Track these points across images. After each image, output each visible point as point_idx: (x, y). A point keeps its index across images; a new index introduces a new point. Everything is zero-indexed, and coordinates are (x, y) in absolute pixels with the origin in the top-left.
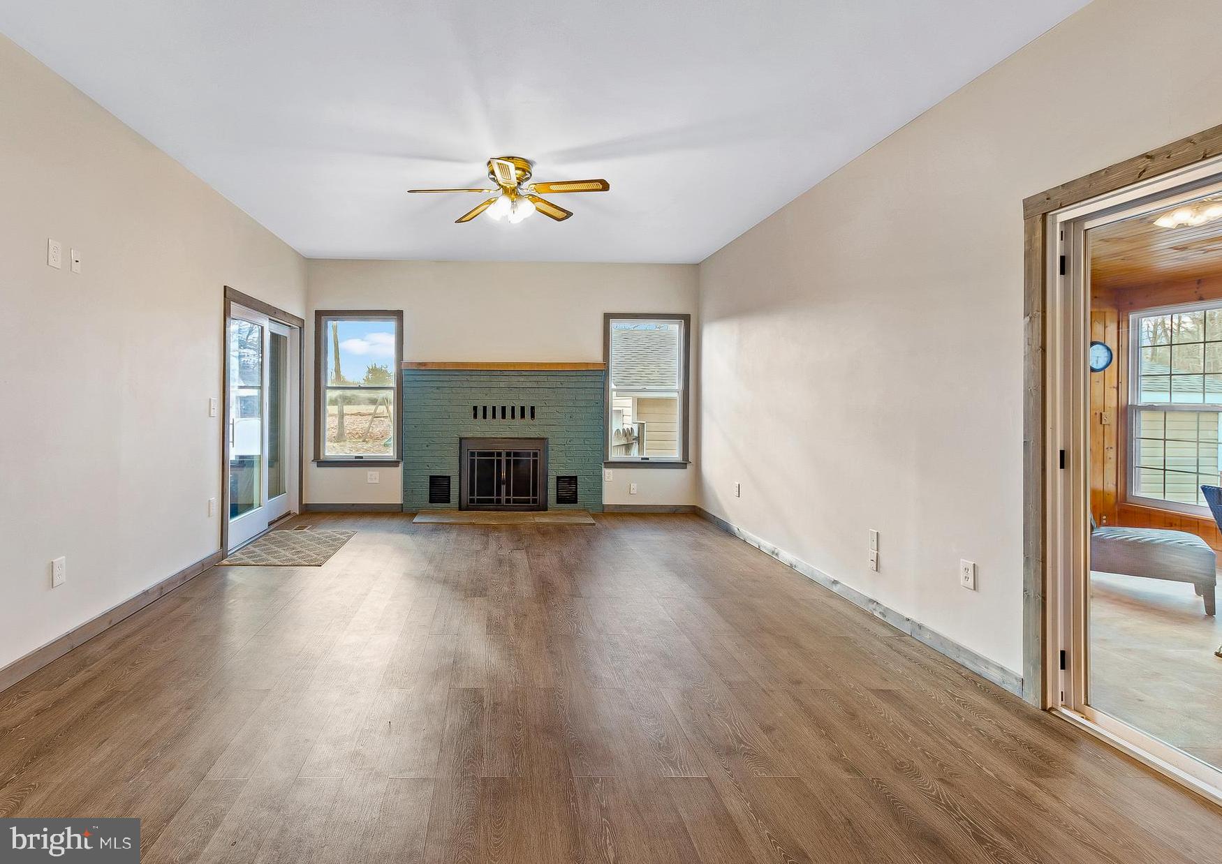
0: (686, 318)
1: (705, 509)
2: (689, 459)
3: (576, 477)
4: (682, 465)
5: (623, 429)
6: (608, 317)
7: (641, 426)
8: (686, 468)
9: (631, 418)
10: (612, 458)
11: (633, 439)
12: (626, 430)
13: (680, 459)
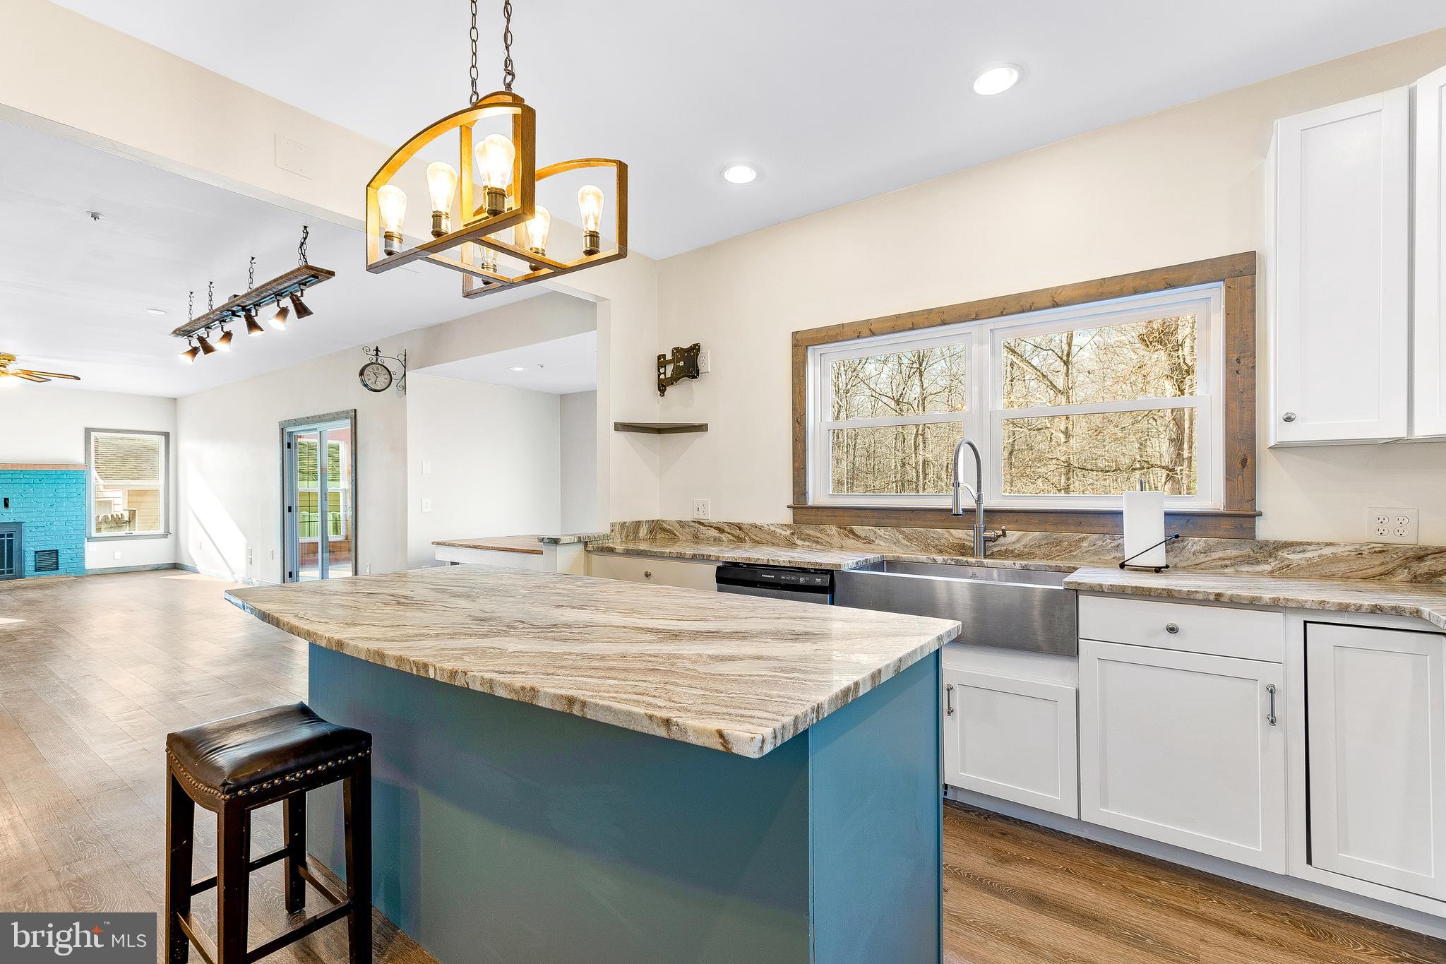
0: (167, 435)
1: (182, 563)
2: (171, 529)
3: (57, 551)
4: (166, 535)
5: (112, 516)
6: (88, 432)
7: (133, 514)
8: (167, 538)
9: (122, 506)
10: (94, 534)
11: (123, 523)
12: (115, 517)
13: (161, 531)
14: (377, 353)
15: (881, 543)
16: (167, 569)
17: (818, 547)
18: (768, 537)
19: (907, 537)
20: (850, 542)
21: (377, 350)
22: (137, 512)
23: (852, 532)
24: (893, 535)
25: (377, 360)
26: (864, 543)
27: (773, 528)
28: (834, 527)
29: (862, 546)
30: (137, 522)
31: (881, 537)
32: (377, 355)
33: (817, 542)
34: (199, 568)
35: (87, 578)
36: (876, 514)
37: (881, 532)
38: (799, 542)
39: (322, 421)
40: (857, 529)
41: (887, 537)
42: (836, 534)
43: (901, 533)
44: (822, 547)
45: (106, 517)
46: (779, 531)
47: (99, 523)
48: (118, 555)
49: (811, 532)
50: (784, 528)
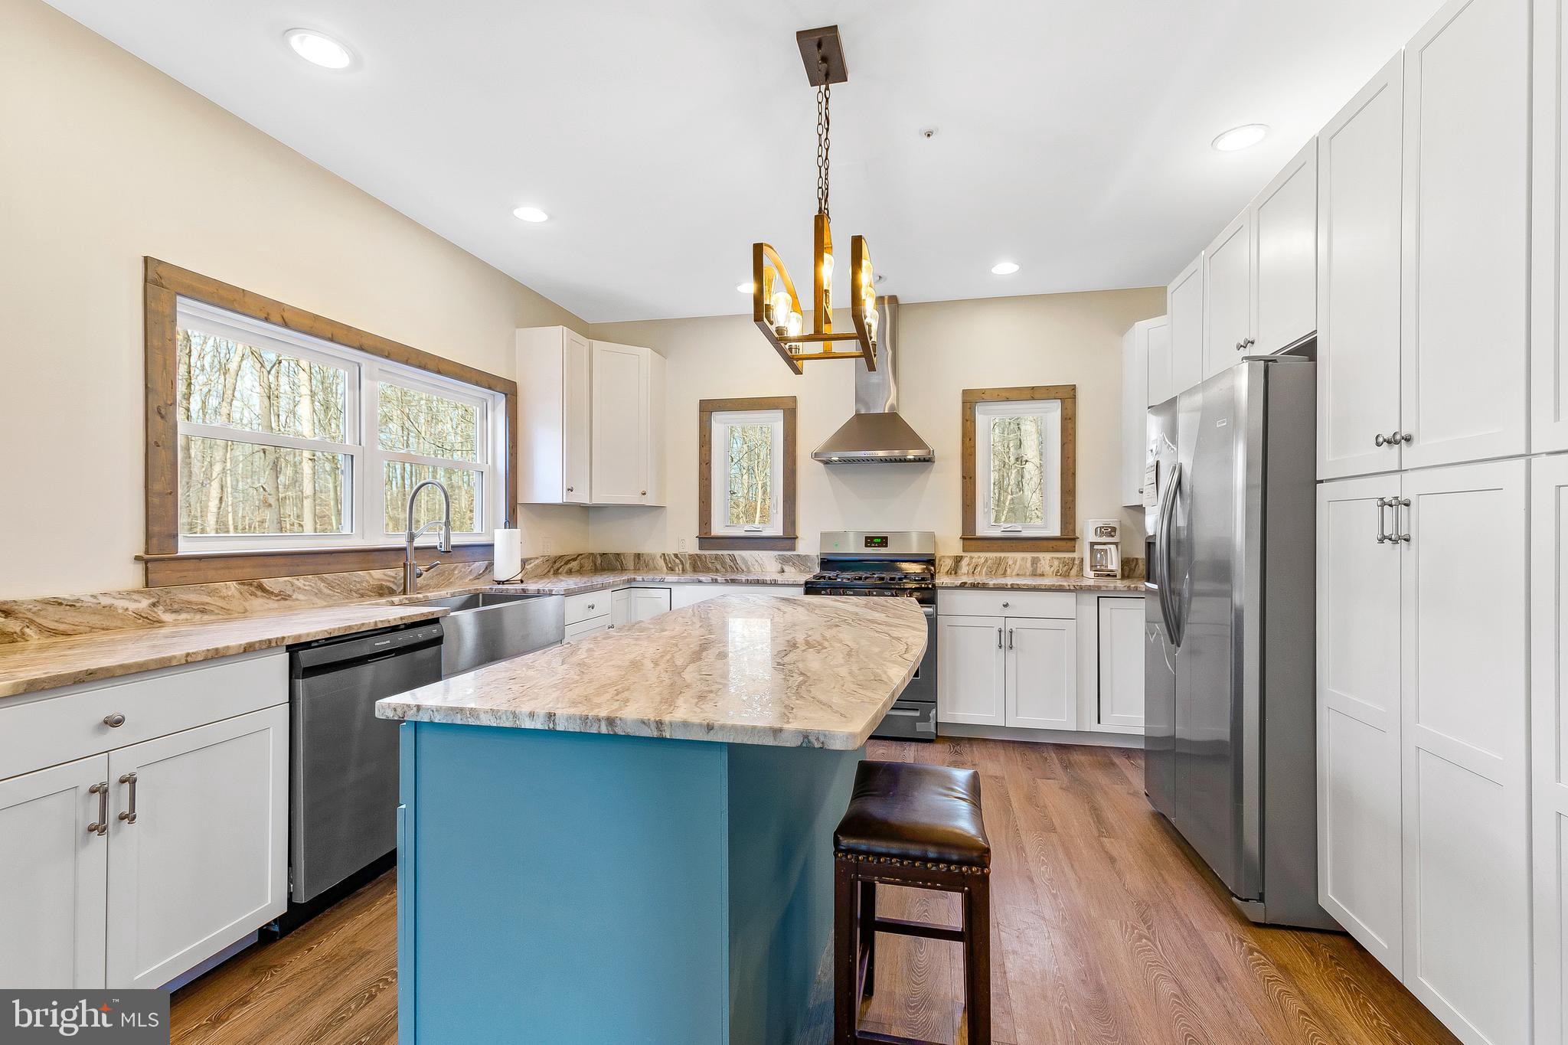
15: (301, 597)
17: (206, 617)
18: (95, 620)
19: (331, 586)
20: (258, 602)
23: (261, 587)
24: (313, 585)
26: (278, 600)
27: (105, 601)
28: (233, 585)
29: (275, 605)
31: (300, 588)
33: (203, 611)
36: (289, 560)
37: (300, 582)
38: (167, 617)
40: (267, 583)
41: (306, 588)
42: (236, 594)
43: (323, 580)
44: (213, 617)
46: (121, 604)
49: (193, 597)
50: (135, 596)
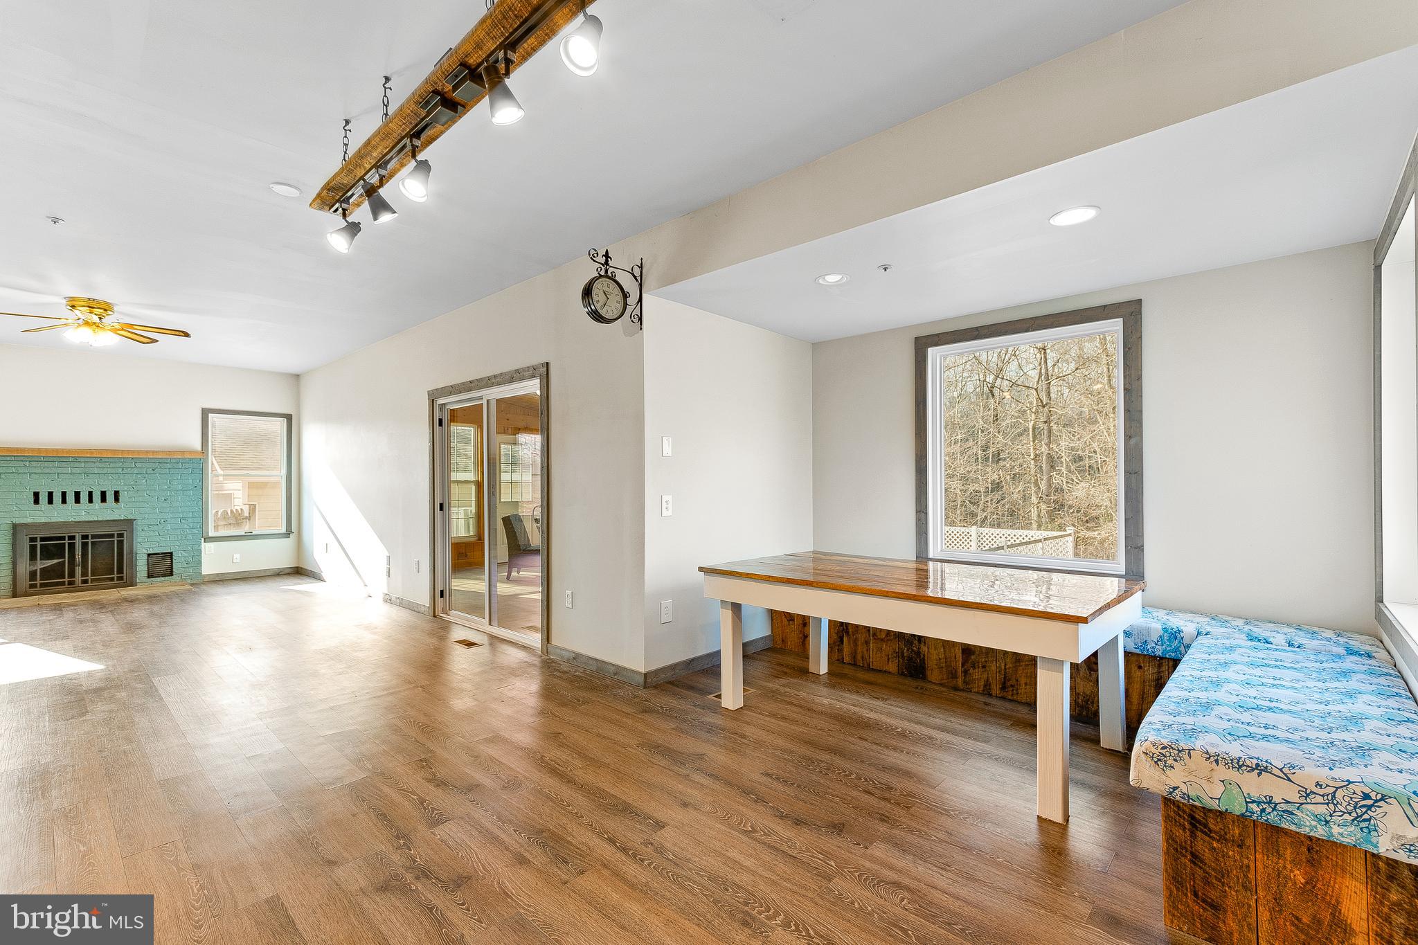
0: (289, 418)
1: (306, 567)
2: (293, 529)
3: (171, 553)
4: (288, 533)
5: (232, 511)
6: (205, 413)
7: (253, 509)
8: (289, 537)
9: (241, 500)
10: (212, 533)
11: (243, 519)
12: (235, 511)
13: (283, 530)
14: (607, 261)
16: (289, 574)
21: (607, 255)
22: (257, 506)
25: (606, 271)
30: (257, 518)
32: (606, 263)
34: (324, 575)
35: (204, 587)
39: (493, 385)
45: (225, 513)
47: (216, 520)
48: (237, 557)
